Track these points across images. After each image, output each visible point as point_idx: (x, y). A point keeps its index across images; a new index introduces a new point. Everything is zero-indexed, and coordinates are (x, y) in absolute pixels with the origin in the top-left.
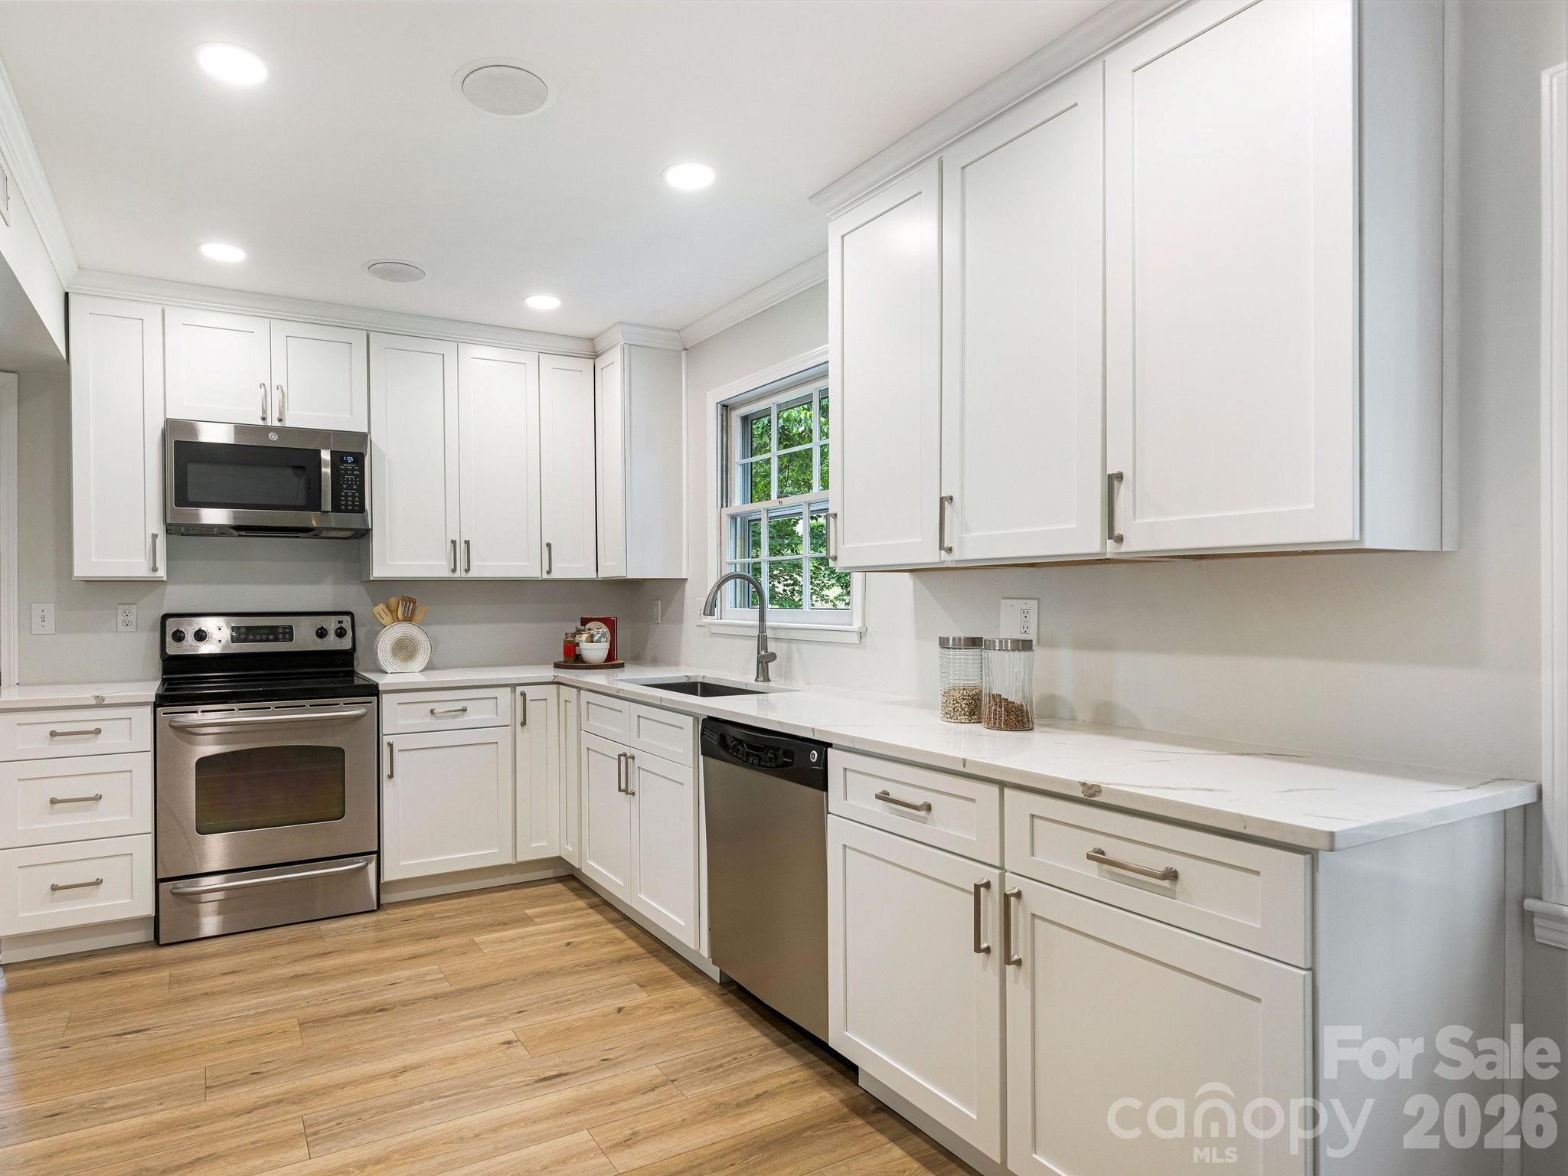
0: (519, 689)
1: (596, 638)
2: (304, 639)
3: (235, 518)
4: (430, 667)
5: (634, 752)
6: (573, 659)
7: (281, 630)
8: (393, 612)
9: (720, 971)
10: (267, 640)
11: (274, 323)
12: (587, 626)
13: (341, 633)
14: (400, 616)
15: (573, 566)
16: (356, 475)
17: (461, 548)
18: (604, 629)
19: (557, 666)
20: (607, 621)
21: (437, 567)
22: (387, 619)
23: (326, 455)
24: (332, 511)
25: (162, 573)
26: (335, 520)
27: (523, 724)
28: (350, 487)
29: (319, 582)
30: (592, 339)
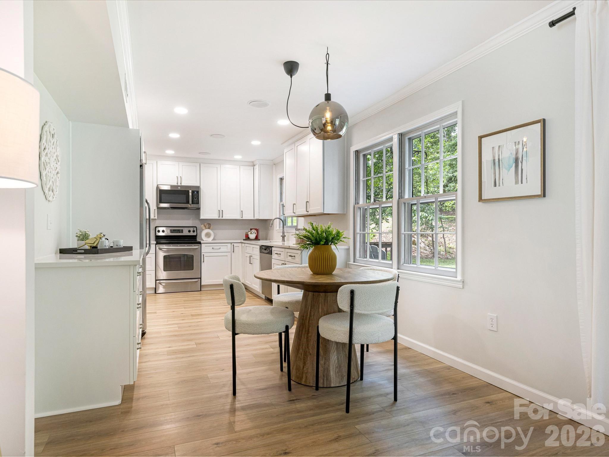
0: (233, 244)
1: (252, 233)
2: (186, 233)
3: (170, 206)
4: (214, 239)
5: (252, 255)
6: (247, 238)
7: (180, 230)
8: (205, 227)
9: (265, 296)
10: (178, 233)
11: (180, 162)
12: (252, 231)
13: (194, 231)
14: (207, 228)
15: (248, 216)
16: (197, 196)
17: (221, 212)
18: (256, 232)
19: (244, 240)
20: (256, 229)
21: (215, 216)
22: (204, 228)
23: (190, 191)
24: (192, 204)
25: (156, 217)
26: (193, 206)
27: (233, 252)
28: (196, 198)
29: (189, 219)
30: (253, 162)
